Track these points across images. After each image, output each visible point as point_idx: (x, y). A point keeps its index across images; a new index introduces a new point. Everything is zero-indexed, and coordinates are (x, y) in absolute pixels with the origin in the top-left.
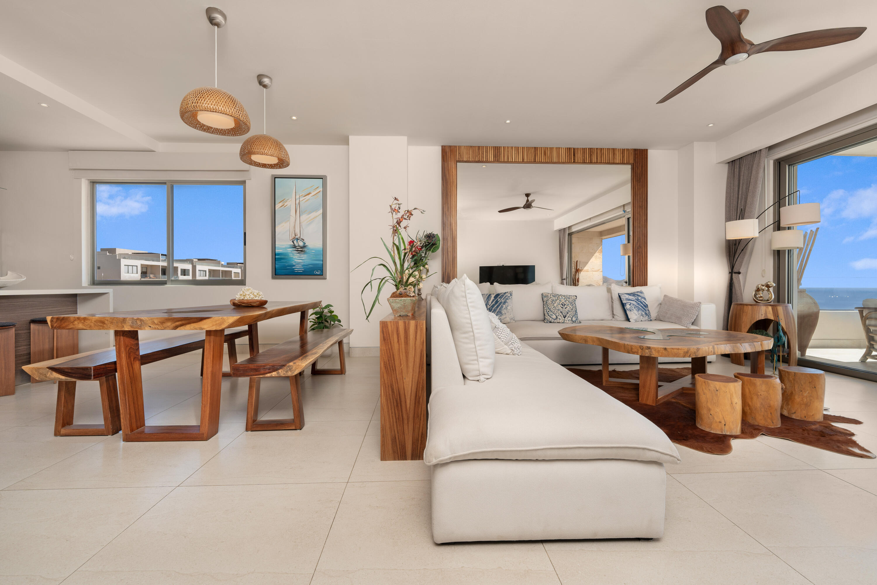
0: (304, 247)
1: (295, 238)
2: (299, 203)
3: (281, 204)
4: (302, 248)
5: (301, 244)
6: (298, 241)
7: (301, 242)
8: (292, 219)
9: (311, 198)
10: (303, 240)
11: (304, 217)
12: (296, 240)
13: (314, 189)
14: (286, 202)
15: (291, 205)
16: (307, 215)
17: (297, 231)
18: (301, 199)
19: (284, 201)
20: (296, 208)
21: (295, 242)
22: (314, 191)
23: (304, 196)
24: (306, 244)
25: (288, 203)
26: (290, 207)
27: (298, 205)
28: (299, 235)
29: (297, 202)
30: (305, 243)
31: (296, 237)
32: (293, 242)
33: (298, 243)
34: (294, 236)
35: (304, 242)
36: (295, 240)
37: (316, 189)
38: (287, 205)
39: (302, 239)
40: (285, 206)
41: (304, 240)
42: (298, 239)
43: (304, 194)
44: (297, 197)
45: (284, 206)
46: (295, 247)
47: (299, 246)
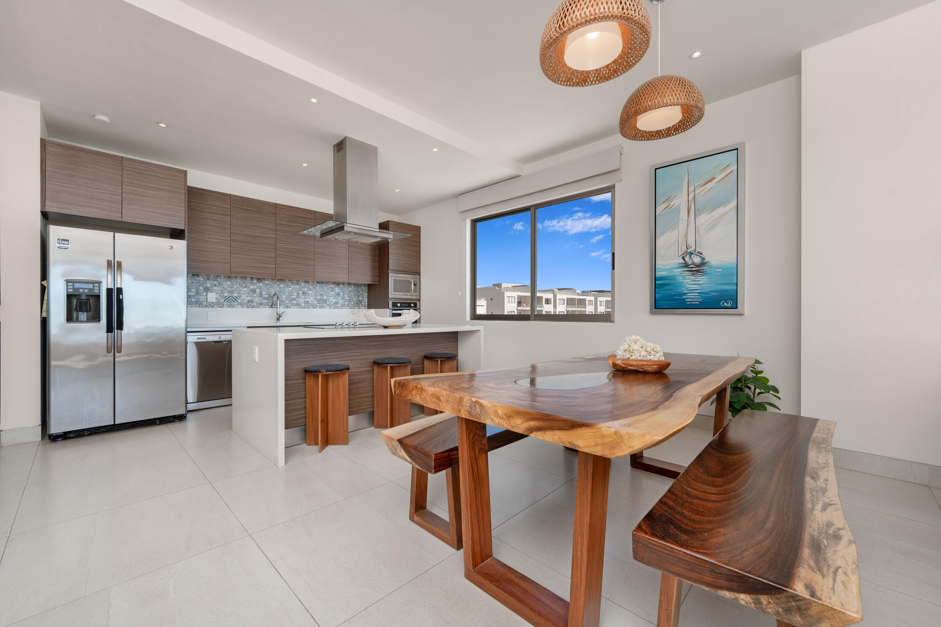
0: (703, 264)
1: (687, 252)
2: (694, 198)
3: (664, 205)
4: (698, 266)
5: (697, 260)
6: (693, 256)
7: (698, 257)
8: (683, 225)
9: (716, 185)
10: (700, 254)
11: (703, 218)
12: (688, 255)
13: (721, 171)
14: (673, 200)
15: (680, 204)
16: (708, 214)
17: (691, 241)
18: (697, 192)
19: (668, 200)
20: (688, 207)
21: (687, 259)
22: (721, 174)
23: (703, 185)
24: (706, 260)
25: (676, 202)
26: (680, 207)
27: (692, 202)
28: (693, 247)
29: (691, 196)
30: (703, 259)
31: (689, 251)
32: (683, 258)
33: (692, 260)
34: (685, 249)
35: (702, 257)
36: (686, 256)
37: (724, 169)
38: (673, 205)
39: (698, 253)
40: (672, 207)
41: (702, 254)
42: (692, 254)
43: (701, 182)
44: (691, 189)
45: (669, 207)
46: (686, 265)
47: (693, 264)
